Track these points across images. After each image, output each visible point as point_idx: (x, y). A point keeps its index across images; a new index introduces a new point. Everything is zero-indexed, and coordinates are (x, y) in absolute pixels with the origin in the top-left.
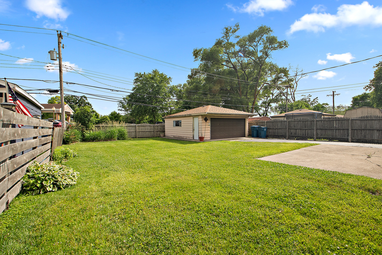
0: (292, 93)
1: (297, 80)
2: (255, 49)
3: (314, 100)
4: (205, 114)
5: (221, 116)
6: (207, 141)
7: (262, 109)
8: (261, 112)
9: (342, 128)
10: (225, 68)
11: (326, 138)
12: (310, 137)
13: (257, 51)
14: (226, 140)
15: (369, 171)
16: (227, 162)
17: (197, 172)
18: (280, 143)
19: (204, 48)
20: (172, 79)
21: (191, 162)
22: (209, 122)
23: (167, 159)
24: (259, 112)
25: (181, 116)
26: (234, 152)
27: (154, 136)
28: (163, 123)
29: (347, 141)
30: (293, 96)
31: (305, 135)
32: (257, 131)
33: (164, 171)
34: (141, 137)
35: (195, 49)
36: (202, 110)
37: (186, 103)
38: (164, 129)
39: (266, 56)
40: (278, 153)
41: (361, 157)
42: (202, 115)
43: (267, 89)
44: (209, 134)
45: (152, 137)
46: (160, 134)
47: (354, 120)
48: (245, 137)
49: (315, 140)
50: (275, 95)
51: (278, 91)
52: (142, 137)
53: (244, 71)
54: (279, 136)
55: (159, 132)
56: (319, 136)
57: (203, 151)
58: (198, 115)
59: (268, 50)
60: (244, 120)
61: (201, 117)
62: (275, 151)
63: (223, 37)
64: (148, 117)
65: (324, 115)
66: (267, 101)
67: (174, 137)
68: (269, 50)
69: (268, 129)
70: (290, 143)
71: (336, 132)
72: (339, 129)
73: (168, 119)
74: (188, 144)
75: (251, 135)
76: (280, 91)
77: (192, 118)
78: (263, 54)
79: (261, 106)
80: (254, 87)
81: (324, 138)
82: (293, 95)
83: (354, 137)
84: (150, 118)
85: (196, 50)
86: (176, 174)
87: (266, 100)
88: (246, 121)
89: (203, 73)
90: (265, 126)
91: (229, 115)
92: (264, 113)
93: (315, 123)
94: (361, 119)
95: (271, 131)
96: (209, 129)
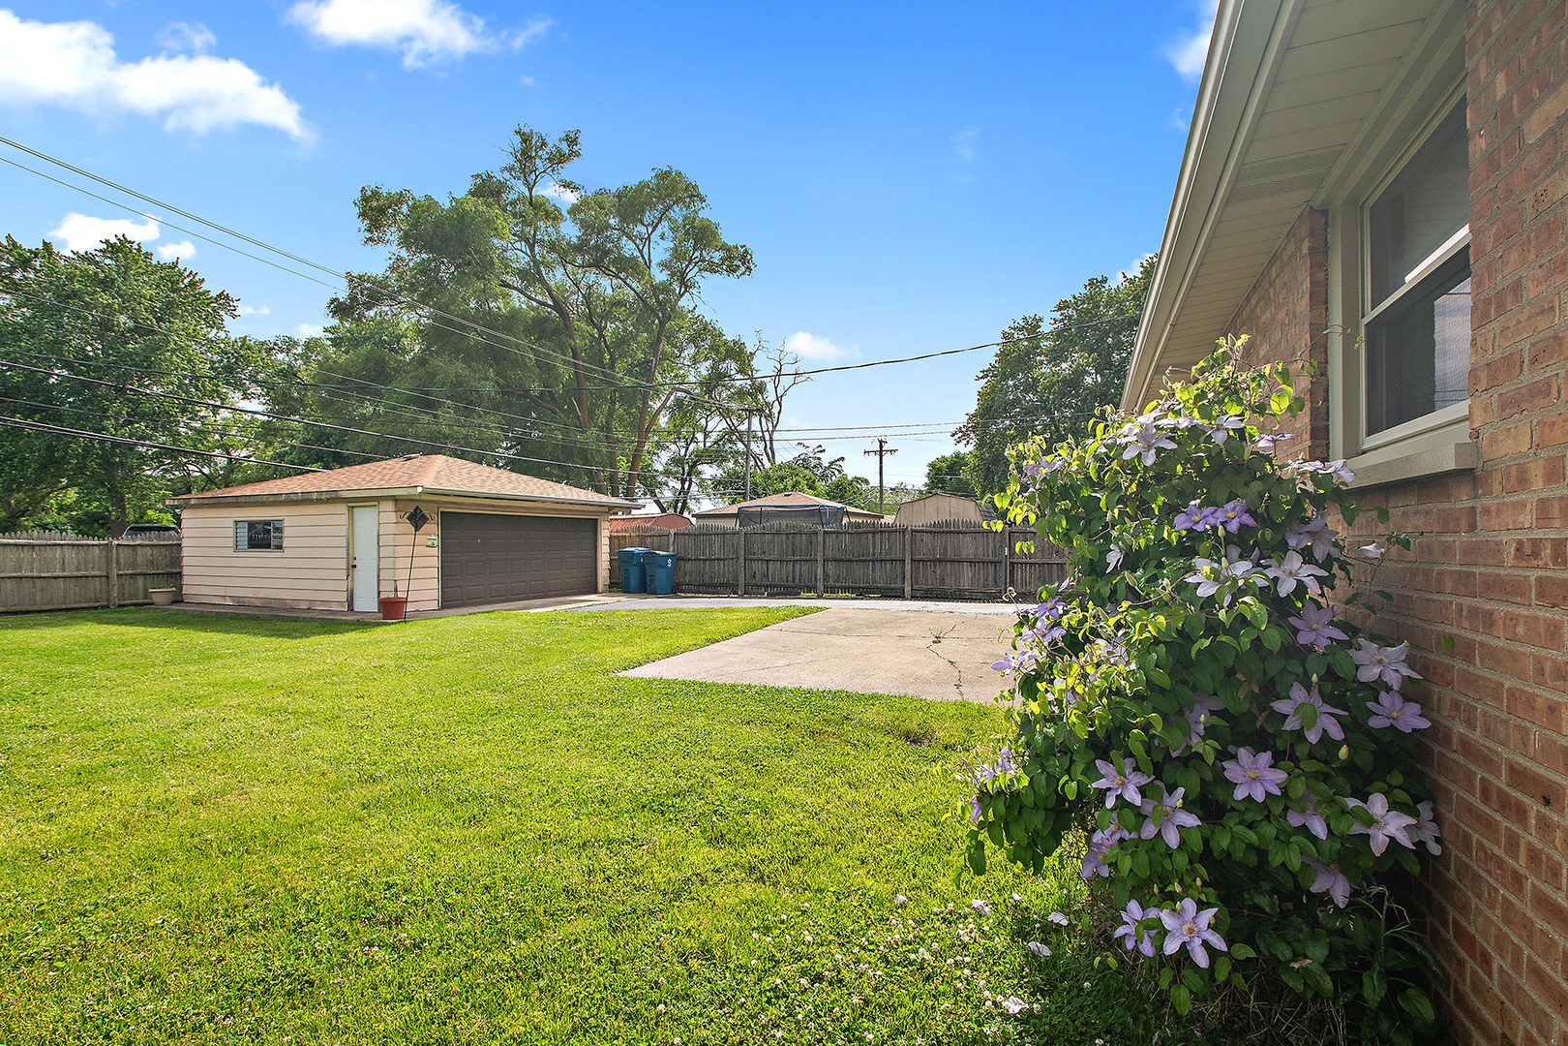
0: (767, 438)
1: (780, 391)
2: (641, 252)
3: (832, 463)
4: (412, 491)
5: (493, 506)
6: (419, 615)
7: (671, 484)
8: (667, 495)
9: (888, 557)
10: (517, 300)
11: (850, 587)
12: (808, 587)
13: (650, 261)
14: (514, 607)
15: (927, 681)
16: (493, 700)
17: (337, 761)
18: (713, 610)
19: (419, 194)
20: (236, 304)
21: (313, 720)
22: (432, 532)
23: (174, 716)
24: (659, 495)
25: (278, 498)
26: (532, 656)
27: (108, 600)
28: (173, 529)
29: (901, 597)
30: (768, 446)
31: (794, 579)
32: (643, 570)
33: (146, 777)
34: (13, 609)
35: (371, 184)
36: (399, 473)
37: (322, 436)
38: (177, 561)
39: (683, 289)
40: (697, 646)
41: (919, 641)
42: (395, 499)
43: (684, 412)
44: (435, 584)
45: (96, 608)
46: (146, 590)
47: (917, 531)
48: (595, 591)
49: (820, 597)
50: (714, 436)
51: (723, 425)
52: (18, 608)
53: (601, 330)
54: (715, 586)
55: (140, 581)
56: (831, 582)
57: (390, 663)
58: (379, 499)
59: (687, 266)
60: (593, 525)
61: (390, 506)
62: (686, 642)
63: (510, 169)
64: (72, 495)
65: (848, 514)
66: (685, 455)
67: (240, 603)
68: (691, 267)
69: (680, 559)
70: (743, 610)
71: (873, 570)
72: (881, 561)
73: (200, 513)
74: (313, 634)
75: (619, 585)
76: (729, 422)
77: (343, 508)
78: (673, 275)
79: (667, 473)
80: (636, 398)
81: (845, 589)
82: (768, 443)
83: (917, 583)
84: (89, 502)
85: (376, 194)
86: (217, 781)
87: (683, 452)
88: (599, 531)
89: (412, 307)
90: (671, 549)
91: (526, 504)
92: (677, 502)
93: (820, 538)
94: (934, 529)
95: (689, 566)
96: (436, 562)
